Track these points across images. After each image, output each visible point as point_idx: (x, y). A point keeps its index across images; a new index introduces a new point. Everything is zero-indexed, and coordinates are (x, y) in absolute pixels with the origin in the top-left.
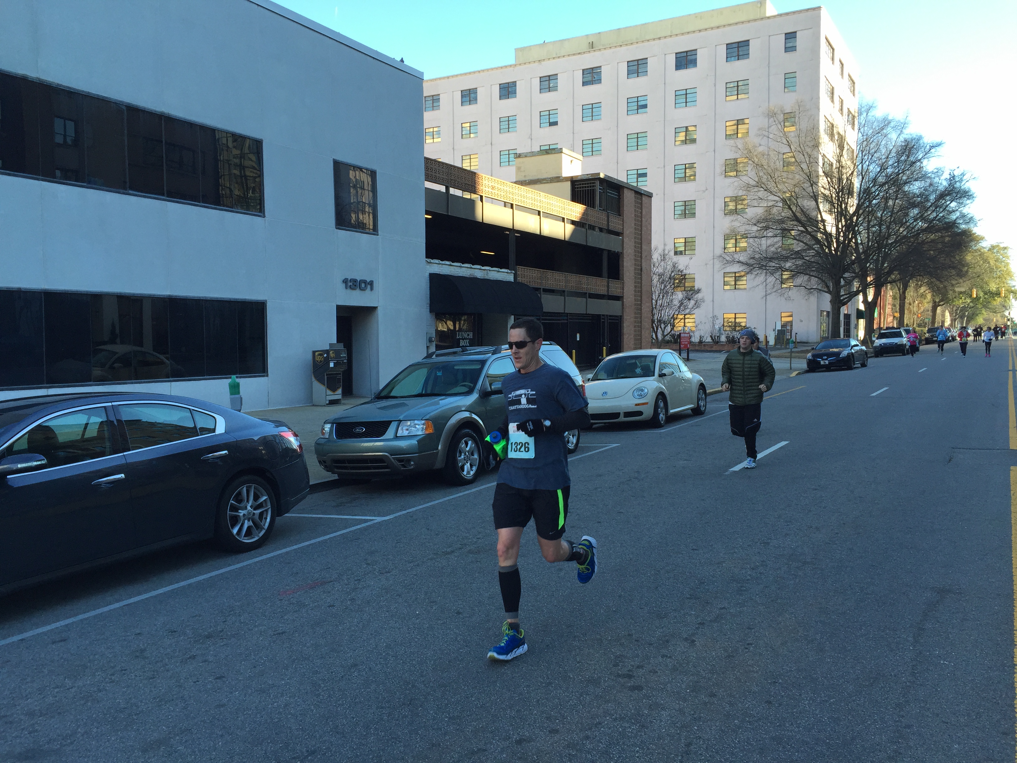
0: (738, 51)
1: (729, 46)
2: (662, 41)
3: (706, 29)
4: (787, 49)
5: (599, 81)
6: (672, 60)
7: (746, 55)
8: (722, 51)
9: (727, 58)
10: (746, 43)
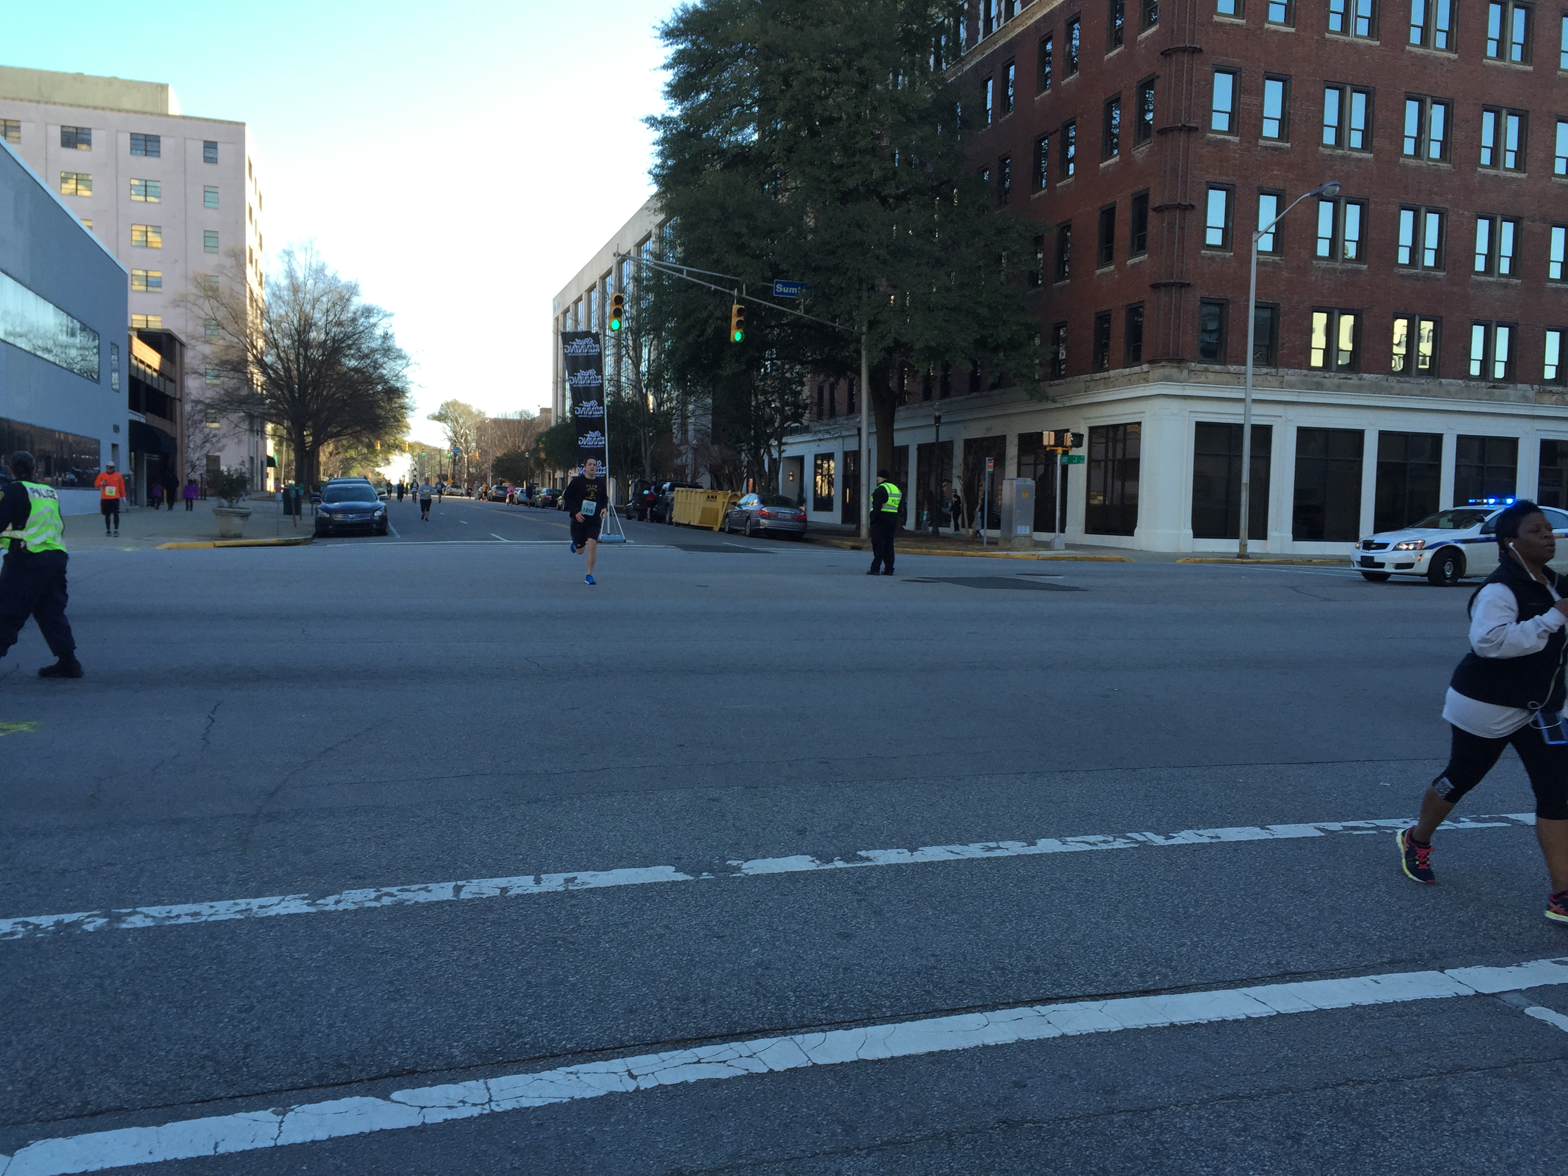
0: (146, 145)
1: (134, 137)
3: (103, 108)
4: (207, 160)
6: (56, 133)
7: (157, 153)
8: (125, 141)
9: (131, 149)
10: (156, 139)
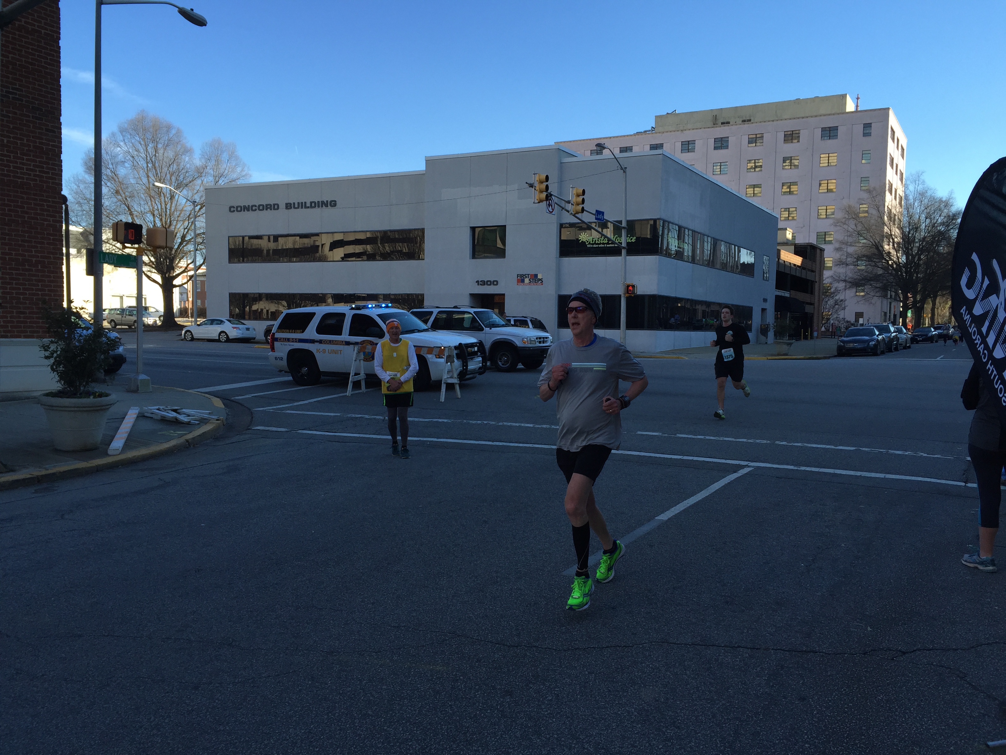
0: (830, 133)
1: (823, 129)
2: (775, 123)
3: (807, 117)
4: (865, 135)
5: (727, 147)
6: (781, 136)
7: (836, 136)
8: (819, 132)
9: (822, 137)
10: (836, 128)
